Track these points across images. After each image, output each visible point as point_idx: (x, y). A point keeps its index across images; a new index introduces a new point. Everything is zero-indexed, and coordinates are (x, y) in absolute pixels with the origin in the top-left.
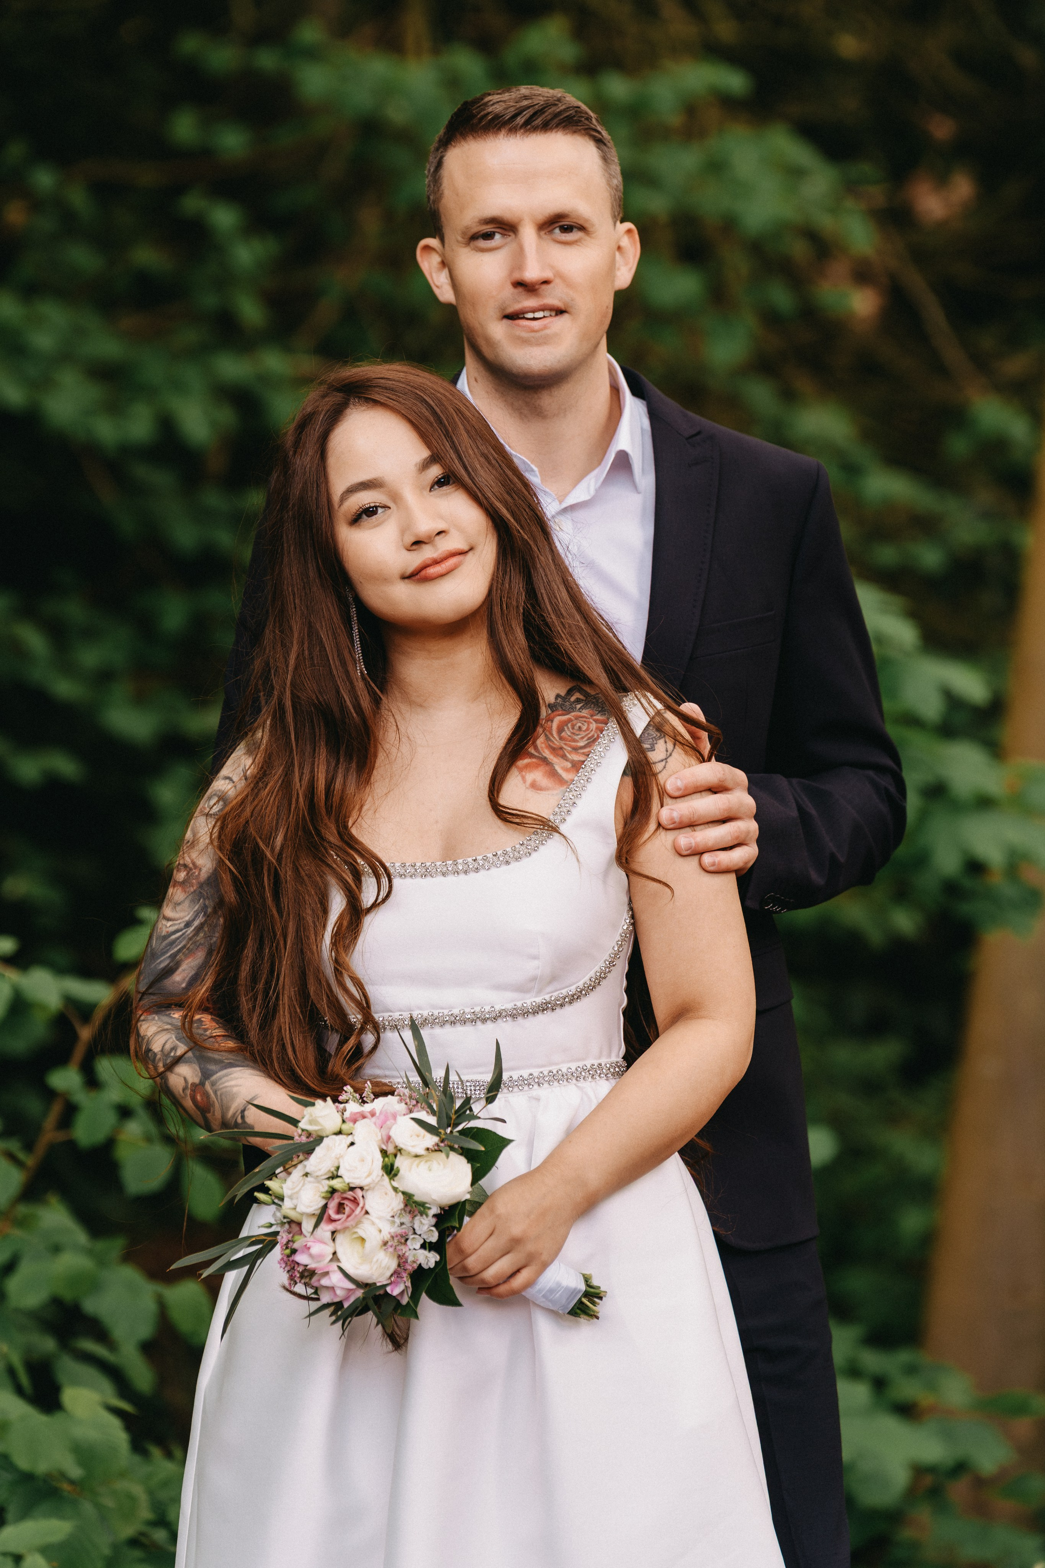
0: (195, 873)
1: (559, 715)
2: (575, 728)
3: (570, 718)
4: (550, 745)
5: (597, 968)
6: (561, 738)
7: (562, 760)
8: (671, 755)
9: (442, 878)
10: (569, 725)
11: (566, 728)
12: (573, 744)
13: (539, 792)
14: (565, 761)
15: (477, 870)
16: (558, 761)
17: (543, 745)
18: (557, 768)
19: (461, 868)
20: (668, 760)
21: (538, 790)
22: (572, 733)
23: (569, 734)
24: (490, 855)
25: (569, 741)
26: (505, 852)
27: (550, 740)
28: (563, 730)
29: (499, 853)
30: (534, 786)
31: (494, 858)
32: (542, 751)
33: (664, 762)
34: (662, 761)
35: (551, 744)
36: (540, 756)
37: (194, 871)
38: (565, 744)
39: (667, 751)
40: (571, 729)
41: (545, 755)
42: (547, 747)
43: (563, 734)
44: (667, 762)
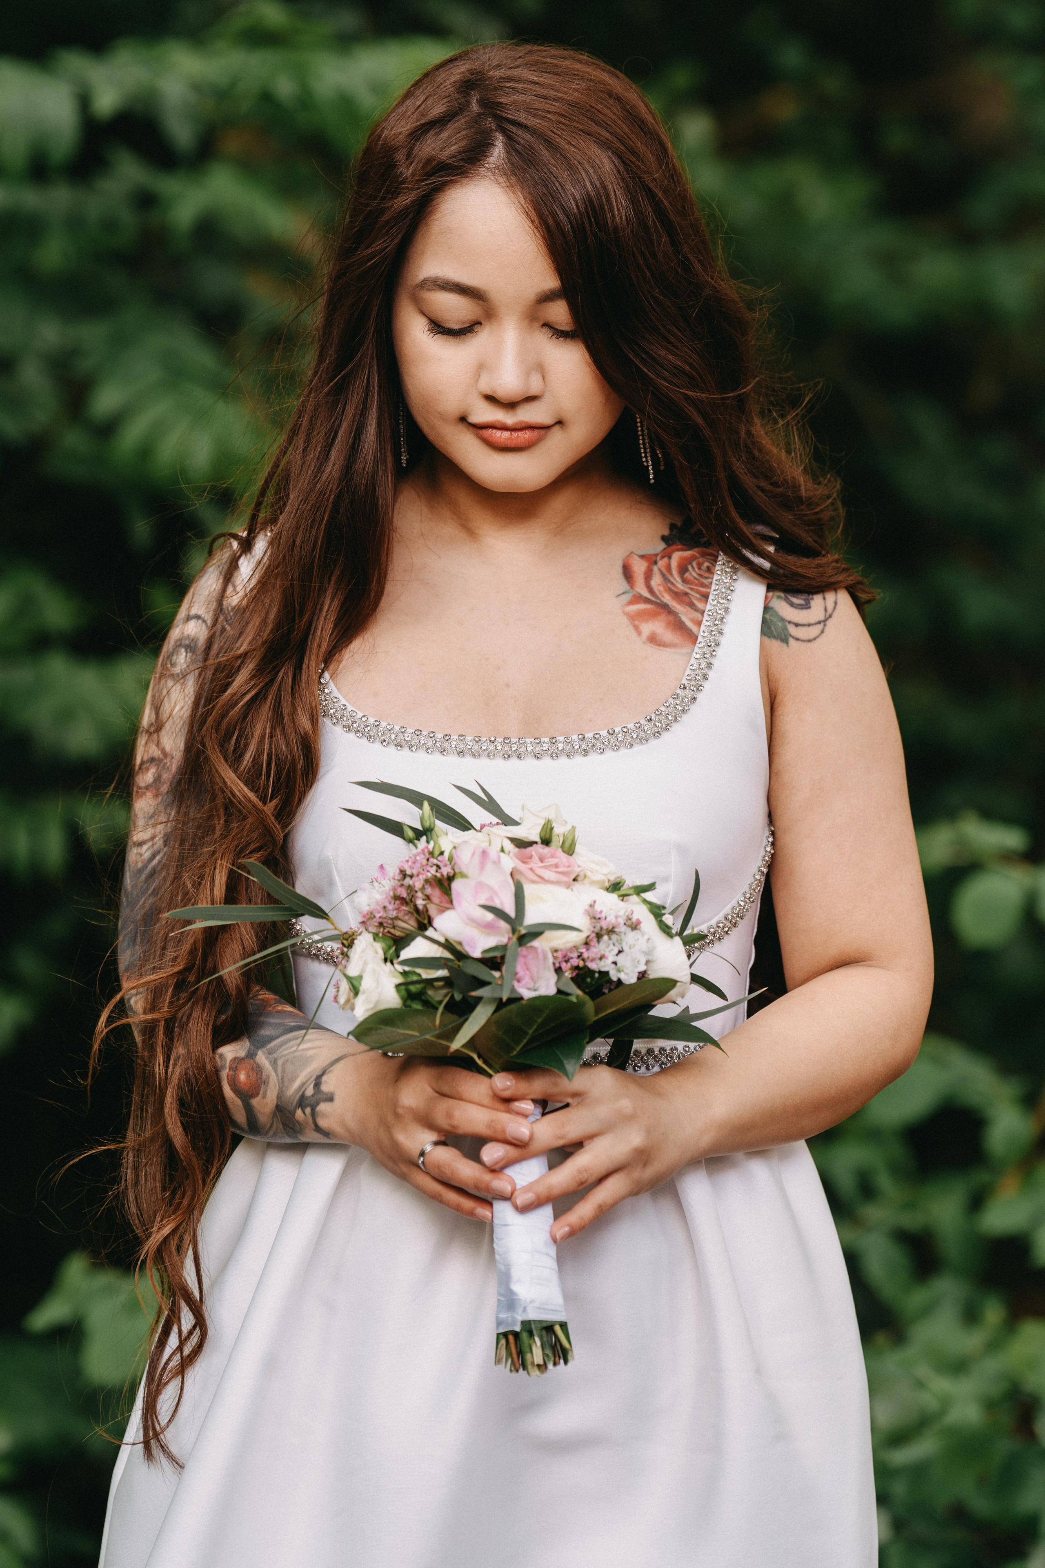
0: (166, 763)
1: (678, 550)
2: (702, 567)
3: (694, 555)
4: (670, 589)
5: (734, 903)
6: (685, 581)
7: (689, 609)
8: (830, 616)
9: (535, 762)
10: (694, 564)
11: (690, 568)
12: (702, 589)
13: (661, 648)
14: (692, 611)
15: (586, 753)
16: (684, 610)
17: (661, 588)
18: (684, 619)
19: (561, 746)
20: (828, 623)
21: (659, 645)
22: (700, 575)
23: (695, 575)
24: (604, 733)
25: (696, 585)
26: (625, 730)
27: (670, 581)
28: (687, 570)
29: (617, 730)
30: (653, 639)
31: (610, 737)
32: (659, 595)
33: (822, 625)
34: (819, 622)
35: (673, 588)
36: (658, 601)
37: (165, 761)
38: (692, 589)
39: (826, 610)
40: (696, 569)
41: (665, 600)
42: (666, 590)
43: (687, 575)
44: (825, 625)
